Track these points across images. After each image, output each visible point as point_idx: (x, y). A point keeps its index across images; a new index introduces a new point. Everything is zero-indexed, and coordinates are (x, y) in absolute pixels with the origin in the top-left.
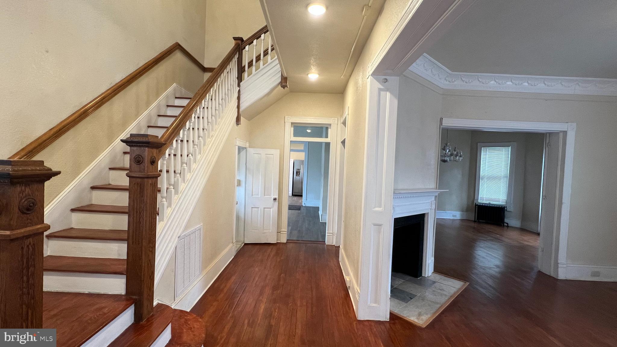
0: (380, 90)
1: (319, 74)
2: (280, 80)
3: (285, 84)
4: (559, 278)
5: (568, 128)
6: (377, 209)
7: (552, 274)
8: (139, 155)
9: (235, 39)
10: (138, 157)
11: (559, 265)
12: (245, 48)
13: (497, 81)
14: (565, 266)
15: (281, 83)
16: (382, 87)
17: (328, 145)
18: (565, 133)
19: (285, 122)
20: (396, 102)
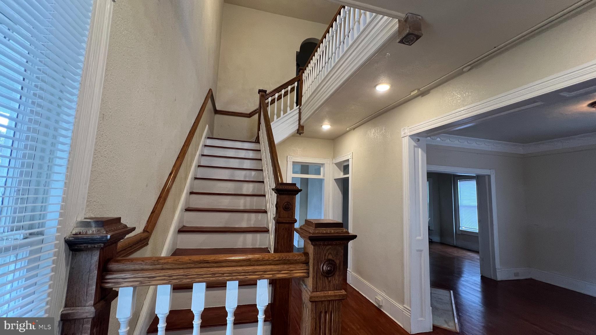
0: (415, 146)
1: (331, 126)
2: (297, 128)
3: (302, 131)
4: (498, 280)
5: (491, 173)
6: (418, 238)
7: (493, 278)
8: (288, 202)
9: (260, 91)
10: (287, 204)
11: (497, 270)
12: (268, 99)
13: (441, 138)
14: (500, 270)
15: (298, 130)
16: (416, 145)
17: (321, 181)
18: (489, 176)
19: (287, 161)
20: (425, 155)
